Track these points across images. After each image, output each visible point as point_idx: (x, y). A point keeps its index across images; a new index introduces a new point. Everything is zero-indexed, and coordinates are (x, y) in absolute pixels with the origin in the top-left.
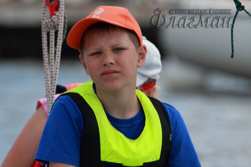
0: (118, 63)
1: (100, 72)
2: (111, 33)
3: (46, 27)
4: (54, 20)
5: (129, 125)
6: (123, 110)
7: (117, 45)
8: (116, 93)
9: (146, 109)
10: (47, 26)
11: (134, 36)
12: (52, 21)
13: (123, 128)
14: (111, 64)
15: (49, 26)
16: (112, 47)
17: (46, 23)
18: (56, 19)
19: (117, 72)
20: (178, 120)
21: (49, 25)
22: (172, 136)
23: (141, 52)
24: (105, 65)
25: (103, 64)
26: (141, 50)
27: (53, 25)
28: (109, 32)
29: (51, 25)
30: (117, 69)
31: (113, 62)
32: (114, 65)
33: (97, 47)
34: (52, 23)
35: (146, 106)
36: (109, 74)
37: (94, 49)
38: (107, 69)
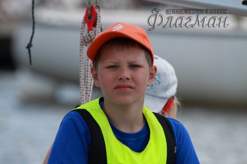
0: (133, 79)
1: (114, 85)
2: (130, 49)
3: (83, 41)
4: (91, 34)
5: (136, 139)
6: (131, 124)
7: (135, 62)
8: (125, 107)
9: (150, 124)
10: (85, 40)
11: (149, 56)
12: (89, 35)
13: (130, 142)
14: (128, 79)
15: (86, 41)
16: (129, 63)
17: (83, 37)
18: (93, 34)
19: (131, 87)
20: (182, 132)
21: (86, 39)
22: (177, 149)
23: (152, 72)
24: (121, 79)
25: (119, 78)
26: (152, 70)
27: (89, 39)
28: (128, 48)
29: (88, 39)
30: (132, 84)
31: (129, 77)
32: (130, 81)
33: (115, 60)
34: (89, 38)
35: (151, 120)
36: (123, 89)
37: (112, 62)
38: (121, 83)
